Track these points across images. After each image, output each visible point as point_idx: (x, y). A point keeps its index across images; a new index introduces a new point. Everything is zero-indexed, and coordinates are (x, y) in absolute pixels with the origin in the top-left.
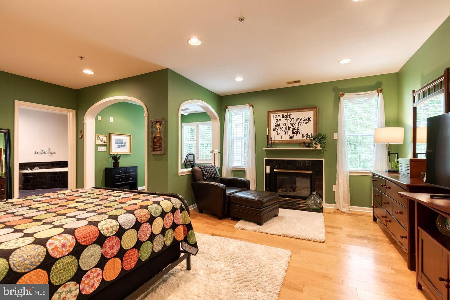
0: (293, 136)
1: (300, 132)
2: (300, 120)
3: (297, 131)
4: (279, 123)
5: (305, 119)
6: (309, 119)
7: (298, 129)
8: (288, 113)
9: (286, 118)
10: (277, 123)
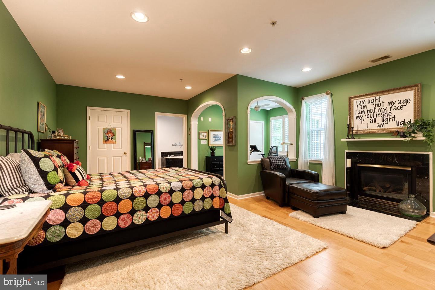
0: (384, 124)
1: (393, 119)
2: (393, 104)
3: (388, 117)
4: (364, 109)
5: (401, 102)
6: (407, 101)
7: (390, 115)
8: (376, 97)
9: (373, 104)
10: (361, 110)
